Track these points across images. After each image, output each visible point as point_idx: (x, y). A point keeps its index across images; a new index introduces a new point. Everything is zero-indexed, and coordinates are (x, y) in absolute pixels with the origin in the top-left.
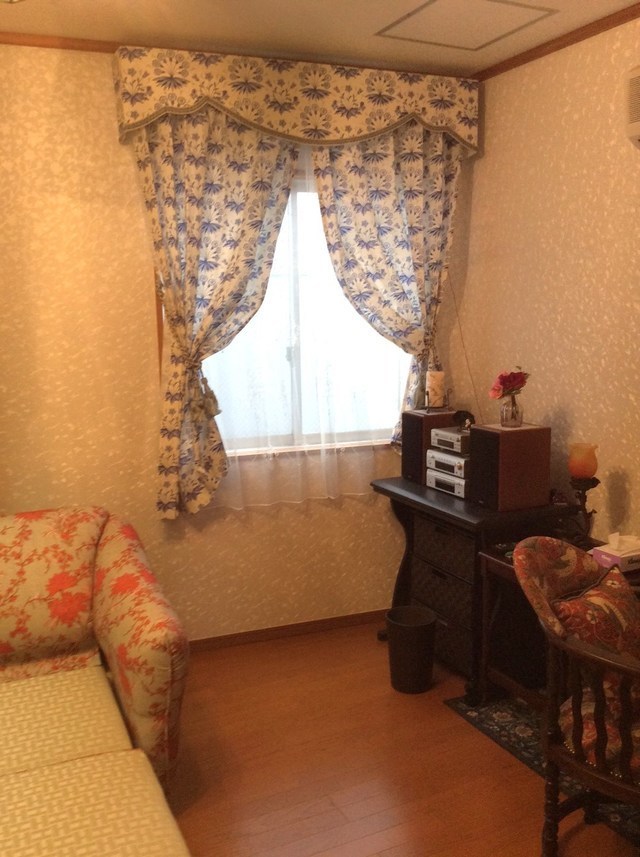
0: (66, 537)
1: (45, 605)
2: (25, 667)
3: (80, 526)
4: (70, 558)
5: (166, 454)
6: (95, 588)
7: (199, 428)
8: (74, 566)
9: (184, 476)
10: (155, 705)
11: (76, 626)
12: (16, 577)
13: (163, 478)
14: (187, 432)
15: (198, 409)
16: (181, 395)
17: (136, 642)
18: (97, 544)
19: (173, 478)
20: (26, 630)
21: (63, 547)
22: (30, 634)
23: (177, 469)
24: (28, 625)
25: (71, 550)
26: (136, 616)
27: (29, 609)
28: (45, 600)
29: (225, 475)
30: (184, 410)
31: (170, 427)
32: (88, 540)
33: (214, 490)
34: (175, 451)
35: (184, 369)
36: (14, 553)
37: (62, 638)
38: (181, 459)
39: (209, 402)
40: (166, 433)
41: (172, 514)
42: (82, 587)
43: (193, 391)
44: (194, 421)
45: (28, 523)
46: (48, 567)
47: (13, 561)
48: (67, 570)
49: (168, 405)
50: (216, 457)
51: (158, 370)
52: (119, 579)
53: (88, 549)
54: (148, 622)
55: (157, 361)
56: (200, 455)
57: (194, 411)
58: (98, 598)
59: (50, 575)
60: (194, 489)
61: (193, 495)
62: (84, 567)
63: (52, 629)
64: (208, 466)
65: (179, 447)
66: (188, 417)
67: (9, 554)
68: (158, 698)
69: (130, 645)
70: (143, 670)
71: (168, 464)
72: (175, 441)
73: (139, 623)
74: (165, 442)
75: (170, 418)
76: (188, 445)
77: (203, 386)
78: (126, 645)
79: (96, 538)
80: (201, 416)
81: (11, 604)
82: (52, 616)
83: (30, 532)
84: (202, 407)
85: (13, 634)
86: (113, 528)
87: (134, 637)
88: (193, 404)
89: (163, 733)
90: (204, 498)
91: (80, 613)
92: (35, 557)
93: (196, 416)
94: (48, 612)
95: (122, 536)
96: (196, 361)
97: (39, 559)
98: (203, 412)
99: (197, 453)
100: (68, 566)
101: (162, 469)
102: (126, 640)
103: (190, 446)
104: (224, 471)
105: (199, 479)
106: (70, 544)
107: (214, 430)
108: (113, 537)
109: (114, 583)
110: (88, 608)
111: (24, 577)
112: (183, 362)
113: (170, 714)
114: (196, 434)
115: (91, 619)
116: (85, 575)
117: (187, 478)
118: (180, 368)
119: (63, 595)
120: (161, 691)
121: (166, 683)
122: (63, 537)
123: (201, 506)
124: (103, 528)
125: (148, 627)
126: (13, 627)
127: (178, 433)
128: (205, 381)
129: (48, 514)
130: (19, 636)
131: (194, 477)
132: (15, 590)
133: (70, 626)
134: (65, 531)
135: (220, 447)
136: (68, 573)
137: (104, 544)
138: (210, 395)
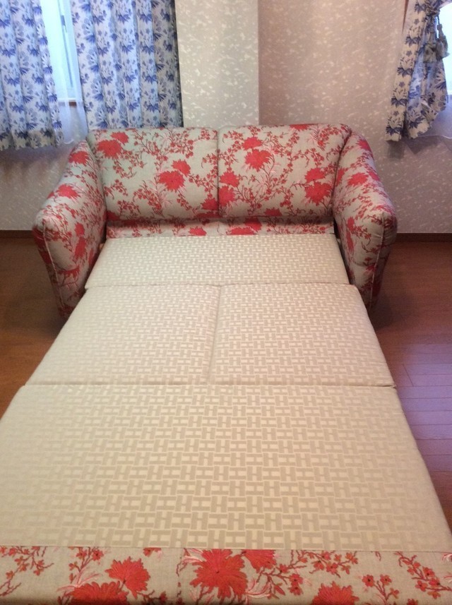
0: (321, 143)
1: (303, 188)
2: (287, 226)
3: (331, 137)
4: (322, 159)
5: (399, 89)
6: (337, 181)
7: (428, 68)
8: (325, 164)
9: (410, 108)
10: (368, 259)
11: (321, 205)
12: (287, 168)
13: (394, 108)
14: (418, 72)
15: (431, 51)
16: (419, 39)
17: (361, 217)
18: (341, 151)
19: (401, 109)
20: (290, 203)
21: (318, 150)
22: (292, 206)
23: (406, 101)
24: (292, 200)
25: (323, 154)
26: (363, 199)
27: (293, 190)
28: (303, 185)
29: (443, 108)
30: (419, 52)
31: (406, 66)
32: (335, 147)
33: (433, 120)
34: (406, 87)
35: (425, 16)
36: (287, 151)
37: (311, 212)
38: (409, 93)
39: (441, 46)
40: (402, 71)
41: (396, 137)
42: (328, 180)
43: (428, 35)
44: (426, 62)
45: (297, 132)
46: (308, 163)
47: (286, 156)
48: (319, 166)
49: (407, 48)
50: (439, 93)
51: (403, 17)
52: (353, 176)
53: (335, 154)
54: (371, 204)
55: (404, 10)
56: (426, 91)
57: (427, 53)
58: (338, 188)
59: (308, 169)
60: (416, 120)
61: (415, 124)
62: (330, 166)
63: (306, 205)
64: (431, 101)
65: (410, 84)
66: (421, 59)
67: (284, 151)
68: (371, 255)
69: (357, 218)
70: (363, 235)
71: (399, 97)
72: (408, 77)
73: (365, 204)
74: (400, 78)
75: (407, 58)
76: (417, 83)
77: (437, 32)
78: (354, 218)
79: (341, 147)
80: (432, 58)
81: (283, 185)
82: (307, 196)
83: (298, 138)
84: (434, 49)
85: (282, 205)
86: (353, 141)
87: (359, 213)
88: (427, 47)
89: (371, 278)
90: (423, 127)
91: (325, 197)
92: (299, 156)
93: (428, 57)
94: (305, 193)
95: (359, 147)
96: (435, 9)
97: (302, 157)
98: (434, 54)
99: (423, 90)
100: (321, 164)
101: (395, 101)
102: (354, 215)
103: (419, 83)
104: (443, 106)
105: (422, 112)
106: (323, 149)
107: (441, 70)
108: (352, 147)
109: (350, 178)
110: (330, 195)
111: (292, 168)
112: (425, 10)
113: (377, 267)
114: (425, 73)
115: (332, 202)
116: (331, 172)
117: (412, 110)
118: (422, 15)
119: (315, 183)
120: (374, 251)
121: (378, 246)
122: (319, 143)
123: (420, 133)
124: (346, 140)
125: (371, 207)
126: (282, 200)
127: (411, 71)
128: (440, 27)
129: (311, 127)
130: (285, 207)
131: (418, 109)
132: (285, 176)
133: (317, 204)
134: (321, 139)
135: (443, 85)
136: (320, 169)
137: (346, 151)
138: (443, 40)
